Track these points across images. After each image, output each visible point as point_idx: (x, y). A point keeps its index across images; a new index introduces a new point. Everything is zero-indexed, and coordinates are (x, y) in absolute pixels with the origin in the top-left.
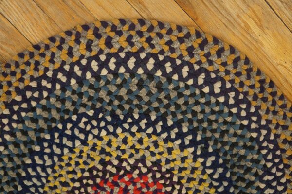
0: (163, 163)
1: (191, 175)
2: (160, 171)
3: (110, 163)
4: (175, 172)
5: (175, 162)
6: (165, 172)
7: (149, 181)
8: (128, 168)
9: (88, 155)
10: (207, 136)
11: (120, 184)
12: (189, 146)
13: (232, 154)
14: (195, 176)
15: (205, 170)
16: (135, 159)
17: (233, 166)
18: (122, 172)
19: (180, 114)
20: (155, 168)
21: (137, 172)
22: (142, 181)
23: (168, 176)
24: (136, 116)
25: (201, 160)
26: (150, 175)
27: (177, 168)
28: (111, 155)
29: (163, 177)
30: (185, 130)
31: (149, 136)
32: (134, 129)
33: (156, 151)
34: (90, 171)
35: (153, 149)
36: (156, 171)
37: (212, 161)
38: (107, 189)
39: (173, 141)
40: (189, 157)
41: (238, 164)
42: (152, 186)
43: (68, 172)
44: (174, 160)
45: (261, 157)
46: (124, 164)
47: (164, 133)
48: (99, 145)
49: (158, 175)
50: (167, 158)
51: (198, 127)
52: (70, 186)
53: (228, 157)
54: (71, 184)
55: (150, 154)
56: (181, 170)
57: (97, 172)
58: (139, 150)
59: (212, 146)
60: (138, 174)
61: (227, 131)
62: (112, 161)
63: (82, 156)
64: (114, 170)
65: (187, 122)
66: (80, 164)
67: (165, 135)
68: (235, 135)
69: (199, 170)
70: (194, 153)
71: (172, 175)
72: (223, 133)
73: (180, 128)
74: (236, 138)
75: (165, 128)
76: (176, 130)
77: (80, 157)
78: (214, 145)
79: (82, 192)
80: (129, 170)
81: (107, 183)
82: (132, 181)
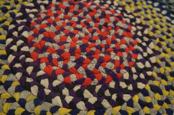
2: (25, 75)
3: (89, 107)
4: (6, 67)
6: (19, 72)
7: (45, 66)
8: (65, 91)
11: (84, 73)
16: (51, 102)
20: (29, 80)
21: (56, 83)
23: (18, 65)
26: (41, 73)
27: (1, 71)
29: (26, 65)
33: (16, 106)
34: (120, 101)
36: (30, 77)
38: (104, 71)
42: (44, 58)
43: (150, 105)
46: (69, 99)
49: (30, 70)
50: (6, 90)
52: (150, 85)
54: (148, 88)
55: (27, 106)
57: (111, 96)
60: (56, 78)
62: (86, 108)
64: (87, 94)
71: (11, 65)
79: (135, 74)
80: (65, 88)
81: (100, 78)
82: (67, 73)
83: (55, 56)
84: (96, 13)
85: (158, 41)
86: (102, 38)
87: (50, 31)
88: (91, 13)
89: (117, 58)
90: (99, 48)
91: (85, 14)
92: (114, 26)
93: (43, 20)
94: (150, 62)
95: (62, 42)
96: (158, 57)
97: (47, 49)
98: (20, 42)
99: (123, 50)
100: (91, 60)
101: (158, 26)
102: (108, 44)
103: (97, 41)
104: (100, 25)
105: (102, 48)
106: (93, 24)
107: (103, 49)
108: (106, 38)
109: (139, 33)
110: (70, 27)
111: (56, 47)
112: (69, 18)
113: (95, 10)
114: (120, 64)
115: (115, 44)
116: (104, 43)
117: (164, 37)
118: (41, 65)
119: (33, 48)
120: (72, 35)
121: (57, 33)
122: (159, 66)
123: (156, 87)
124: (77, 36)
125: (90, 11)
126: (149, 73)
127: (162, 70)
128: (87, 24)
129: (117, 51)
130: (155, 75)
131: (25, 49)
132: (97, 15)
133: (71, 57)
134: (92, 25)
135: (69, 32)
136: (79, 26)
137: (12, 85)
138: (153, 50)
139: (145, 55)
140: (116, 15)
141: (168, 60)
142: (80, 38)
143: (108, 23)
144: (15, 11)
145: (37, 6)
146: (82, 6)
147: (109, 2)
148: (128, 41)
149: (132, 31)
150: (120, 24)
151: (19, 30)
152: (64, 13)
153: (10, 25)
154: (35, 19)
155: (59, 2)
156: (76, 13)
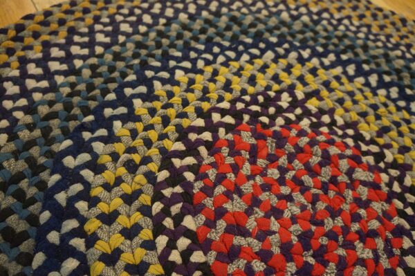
42: (238, 272)
83: (258, 266)
84: (311, 154)
86: (334, 212)
87: (238, 210)
88: (302, 155)
89: (368, 253)
90: (332, 235)
91: (291, 158)
92: (349, 182)
93: (215, 186)
95: (263, 234)
97: (239, 254)
98: (183, 242)
99: (374, 234)
100: (326, 267)
102: (346, 225)
103: (326, 221)
104: (324, 183)
105: (338, 236)
106: (309, 182)
107: (341, 238)
108: (340, 212)
109: (396, 187)
110: (268, 193)
111: (256, 245)
112: (263, 173)
113: (308, 148)
114: (376, 266)
115: (359, 222)
116: (340, 225)
119: (213, 254)
120: (277, 212)
121: (249, 212)
124: (287, 214)
125: (300, 150)
128: (297, 181)
129: (367, 236)
132: (315, 160)
133: (289, 264)
134: (309, 185)
135: (270, 208)
136: (285, 190)
140: (349, 152)
142: (294, 220)
143: (337, 176)
144: (153, 167)
145: (192, 149)
146: (280, 139)
147: (326, 119)
148: (379, 211)
149: (383, 185)
150: (360, 174)
151: (173, 214)
152: (248, 160)
153: (153, 202)
154: (198, 185)
155: (233, 134)
156: (272, 159)
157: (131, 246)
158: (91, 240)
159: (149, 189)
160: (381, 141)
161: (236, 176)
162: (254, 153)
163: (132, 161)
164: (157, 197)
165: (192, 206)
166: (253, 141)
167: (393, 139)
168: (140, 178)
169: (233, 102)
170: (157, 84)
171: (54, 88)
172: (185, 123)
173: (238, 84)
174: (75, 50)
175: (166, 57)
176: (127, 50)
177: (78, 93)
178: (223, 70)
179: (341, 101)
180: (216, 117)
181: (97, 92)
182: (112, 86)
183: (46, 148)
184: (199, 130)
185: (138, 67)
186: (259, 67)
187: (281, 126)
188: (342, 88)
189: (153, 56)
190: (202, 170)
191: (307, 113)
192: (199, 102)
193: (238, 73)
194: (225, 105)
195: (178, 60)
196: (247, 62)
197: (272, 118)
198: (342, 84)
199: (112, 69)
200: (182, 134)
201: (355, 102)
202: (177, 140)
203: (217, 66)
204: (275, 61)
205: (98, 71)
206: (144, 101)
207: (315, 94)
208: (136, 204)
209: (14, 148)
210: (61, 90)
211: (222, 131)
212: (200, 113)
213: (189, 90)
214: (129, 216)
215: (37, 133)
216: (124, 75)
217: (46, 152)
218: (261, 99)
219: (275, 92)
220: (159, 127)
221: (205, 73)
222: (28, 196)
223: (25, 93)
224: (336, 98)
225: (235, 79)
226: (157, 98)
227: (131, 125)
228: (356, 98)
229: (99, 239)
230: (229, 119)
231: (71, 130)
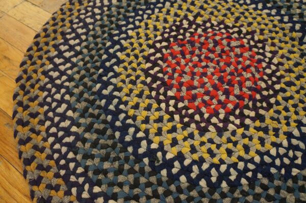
0: (196, 132)
1: (161, 126)
2: (197, 123)
3: (253, 119)
4: (179, 126)
5: (183, 137)
6: (191, 123)
7: (205, 109)
8: (232, 118)
9: (280, 123)
10: (155, 177)
11: (235, 99)
12: (173, 160)
13: (118, 160)
14: (156, 125)
15: (146, 135)
16: (228, 130)
17: (114, 146)
18: (237, 112)
19: (194, 196)
20: (203, 125)
21: (222, 116)
22: (213, 107)
23: (186, 120)
24: (244, 181)
25: (154, 146)
26: (206, 116)
27: (179, 130)
28: (255, 128)
29: (191, 117)
30: (183, 178)
31: (222, 162)
32: (241, 165)
33: (208, 145)
34: (270, 106)
35: (213, 147)
36: (201, 122)
37: (140, 147)
38: (247, 90)
39: (194, 162)
40: (169, 146)
41: (109, 149)
42: (200, 104)
43: (292, 98)
44: (185, 139)
45: (82, 164)
47: (206, 170)
48: (272, 136)
49: (197, 117)
50: (194, 140)
51: (169, 185)
52: (284, 83)
53: (122, 155)
54: (283, 86)
55: (215, 141)
56: (173, 130)
57: (262, 105)
58: (228, 142)
59: (146, 165)
60: (219, 114)
61: (132, 187)
62: (252, 122)
63: (285, 120)
64: (246, 112)
65: (183, 188)
66: (283, 110)
67: (205, 166)
68: (121, 185)
69: (152, 133)
70: (164, 153)
71: (181, 122)
72: (136, 184)
73: (189, 179)
74: (119, 181)
75: (206, 175)
76: (193, 175)
77: (287, 118)
78: (144, 167)
79: (269, 80)
80: (230, 116)
81: (248, 97)
82: (224, 105)
83: (206, 98)
84: (208, 44)
85: (270, 41)
86: (228, 64)
87: (187, 80)
88: (204, 46)
89: (249, 75)
90: (231, 74)
91: (200, 49)
92: (230, 49)
93: (173, 74)
94: (274, 64)
96: (277, 57)
97: (197, 97)
98: (172, 102)
99: (249, 66)
100: (234, 87)
101: (263, 26)
102: (235, 67)
103: (226, 69)
104: (219, 54)
107: (236, 74)
108: (231, 63)
109: (252, 43)
110: (197, 68)
111: (202, 91)
112: (191, 61)
113: (206, 42)
114: (254, 78)
115: (241, 64)
116: (233, 68)
117: (274, 35)
118: (201, 110)
119: (186, 101)
120: (204, 74)
121: (193, 79)
122: (282, 64)
123: (288, 82)
124: (209, 73)
125: (202, 44)
126: (278, 74)
127: (286, 67)
128: (207, 58)
129: (246, 69)
130: (283, 73)
131: (180, 105)
132: (211, 46)
133: (219, 92)
134: (213, 57)
135: (200, 74)
136: (204, 64)
137: (195, 134)
138: (271, 52)
139: (267, 60)
140: (225, 36)
141: (287, 55)
142: (213, 74)
143: (223, 49)
144: (142, 78)
145: (155, 64)
146: (192, 43)
147: (208, 25)
148: (248, 56)
149: (245, 44)
150: (233, 44)
151: (162, 93)
152: (182, 58)
153: (151, 92)
154: (166, 77)
155: (170, 49)
156: (192, 53)
157: (152, 113)
158: (134, 118)
159: (146, 88)
160: (238, 25)
161: (180, 67)
162: (183, 54)
163: (132, 80)
164: (151, 89)
165: (168, 87)
166: (180, 49)
167: (243, 22)
168: (139, 85)
169: (162, 35)
170: (123, 42)
171: (74, 65)
172: (146, 54)
173: (160, 26)
174: (72, 42)
175: (119, 27)
176: (97, 32)
177: (88, 62)
178: (149, 21)
179: (212, 13)
180: (158, 45)
181: (96, 58)
182: (102, 52)
183: (90, 92)
184: (154, 54)
185: (109, 38)
186: (165, 13)
187: (189, 37)
188: (210, 6)
189: (112, 29)
190: (164, 71)
191: (198, 26)
192: (146, 42)
193: (157, 20)
194: (159, 38)
195: (126, 25)
196: (159, 12)
197: (184, 35)
198: (209, 4)
199: (96, 44)
200: (147, 59)
201: (219, 11)
202: (146, 63)
203: (145, 21)
204: (172, 6)
205: (90, 47)
206: (121, 52)
207: (198, 15)
208: (144, 96)
209: (76, 99)
210: (79, 64)
211: (164, 50)
212: (150, 46)
213: (139, 38)
214: (144, 102)
215: (81, 88)
216: (104, 44)
217: (92, 93)
218: (174, 28)
219: (179, 22)
220: (135, 61)
221: (142, 27)
222: (96, 114)
223: (63, 73)
224: (209, 12)
225: (157, 23)
226: (126, 48)
227: (122, 65)
228: (218, 8)
229: (137, 116)
230: (164, 44)
231: (96, 79)
